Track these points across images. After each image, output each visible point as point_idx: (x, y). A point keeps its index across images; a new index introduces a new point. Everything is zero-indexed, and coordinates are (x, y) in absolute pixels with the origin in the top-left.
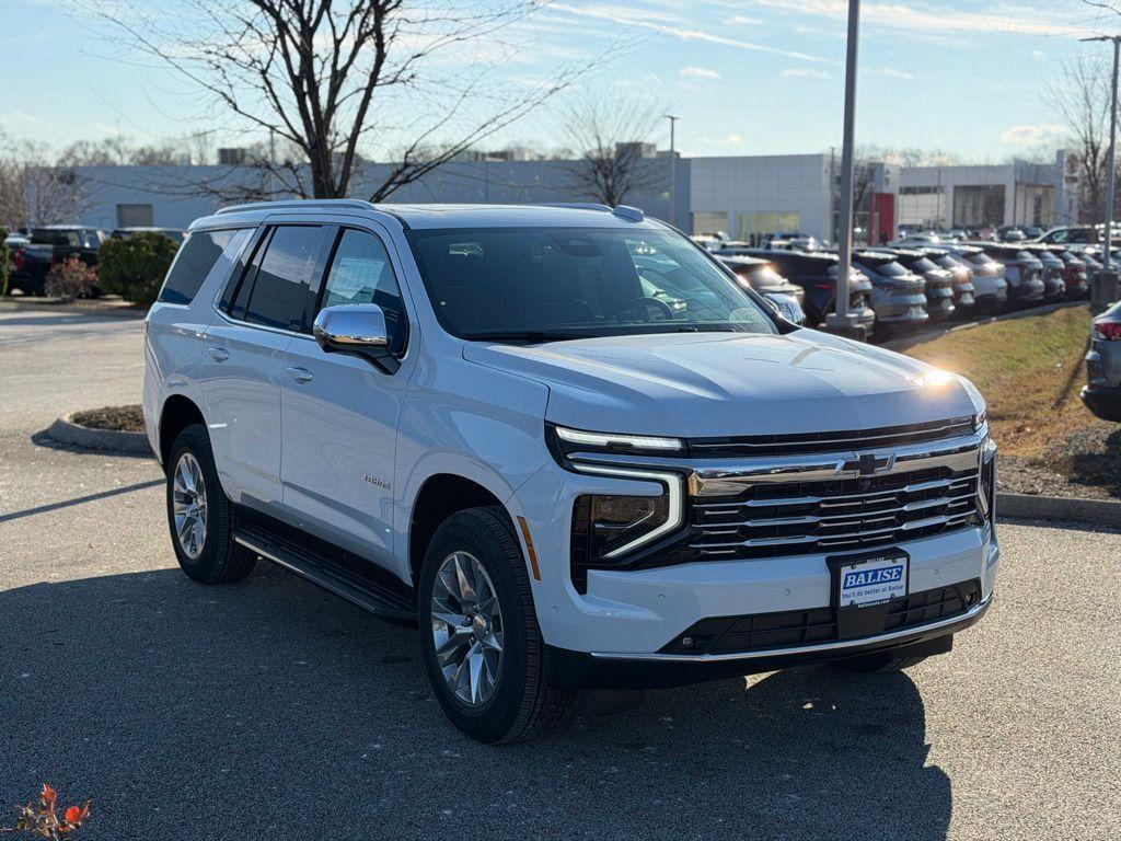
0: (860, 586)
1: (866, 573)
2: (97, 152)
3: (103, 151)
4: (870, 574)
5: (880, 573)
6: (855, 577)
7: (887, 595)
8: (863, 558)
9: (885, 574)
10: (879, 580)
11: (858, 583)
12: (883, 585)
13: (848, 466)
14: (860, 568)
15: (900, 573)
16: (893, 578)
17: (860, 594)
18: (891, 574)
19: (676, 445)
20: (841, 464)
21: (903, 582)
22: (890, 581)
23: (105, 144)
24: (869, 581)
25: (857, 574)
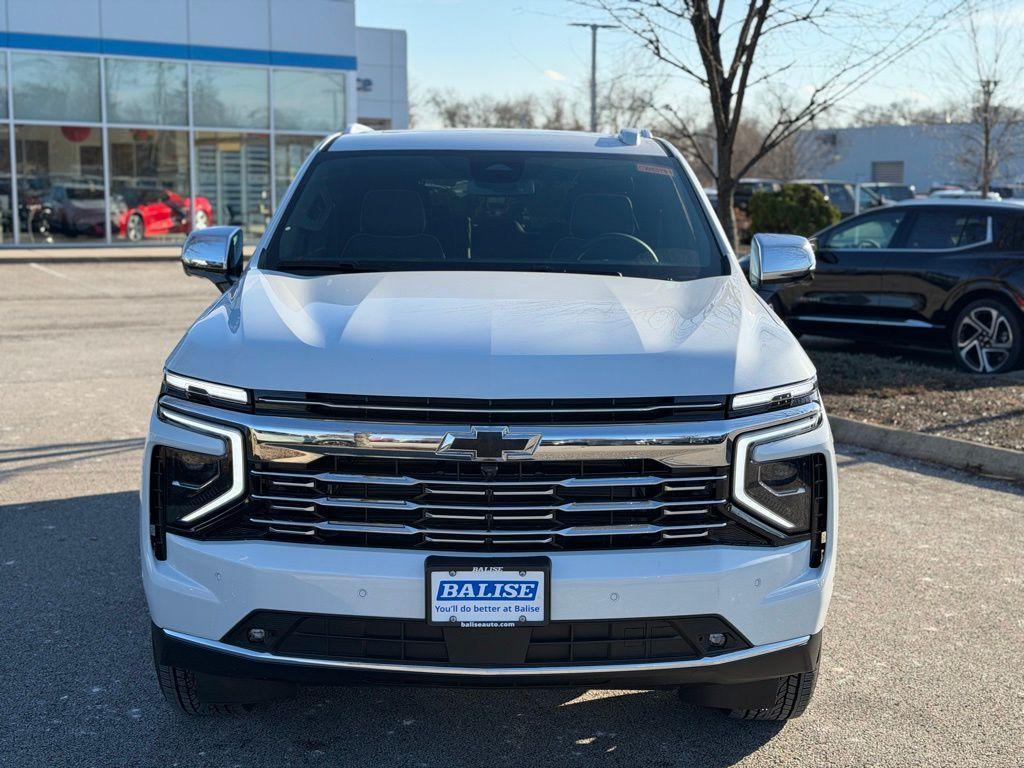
0: (466, 599)
1: (476, 585)
2: (883, 115)
3: (889, 113)
4: (483, 587)
5: (499, 587)
6: (456, 587)
7: (514, 616)
8: (467, 565)
9: (507, 588)
10: (497, 595)
11: (461, 595)
12: (507, 604)
13: (457, 444)
14: (462, 576)
15: (534, 591)
16: (522, 595)
17: (464, 609)
18: (519, 591)
19: (241, 396)
20: (450, 440)
21: (539, 601)
22: (516, 599)
23: (891, 108)
24: (481, 595)
25: (461, 584)
